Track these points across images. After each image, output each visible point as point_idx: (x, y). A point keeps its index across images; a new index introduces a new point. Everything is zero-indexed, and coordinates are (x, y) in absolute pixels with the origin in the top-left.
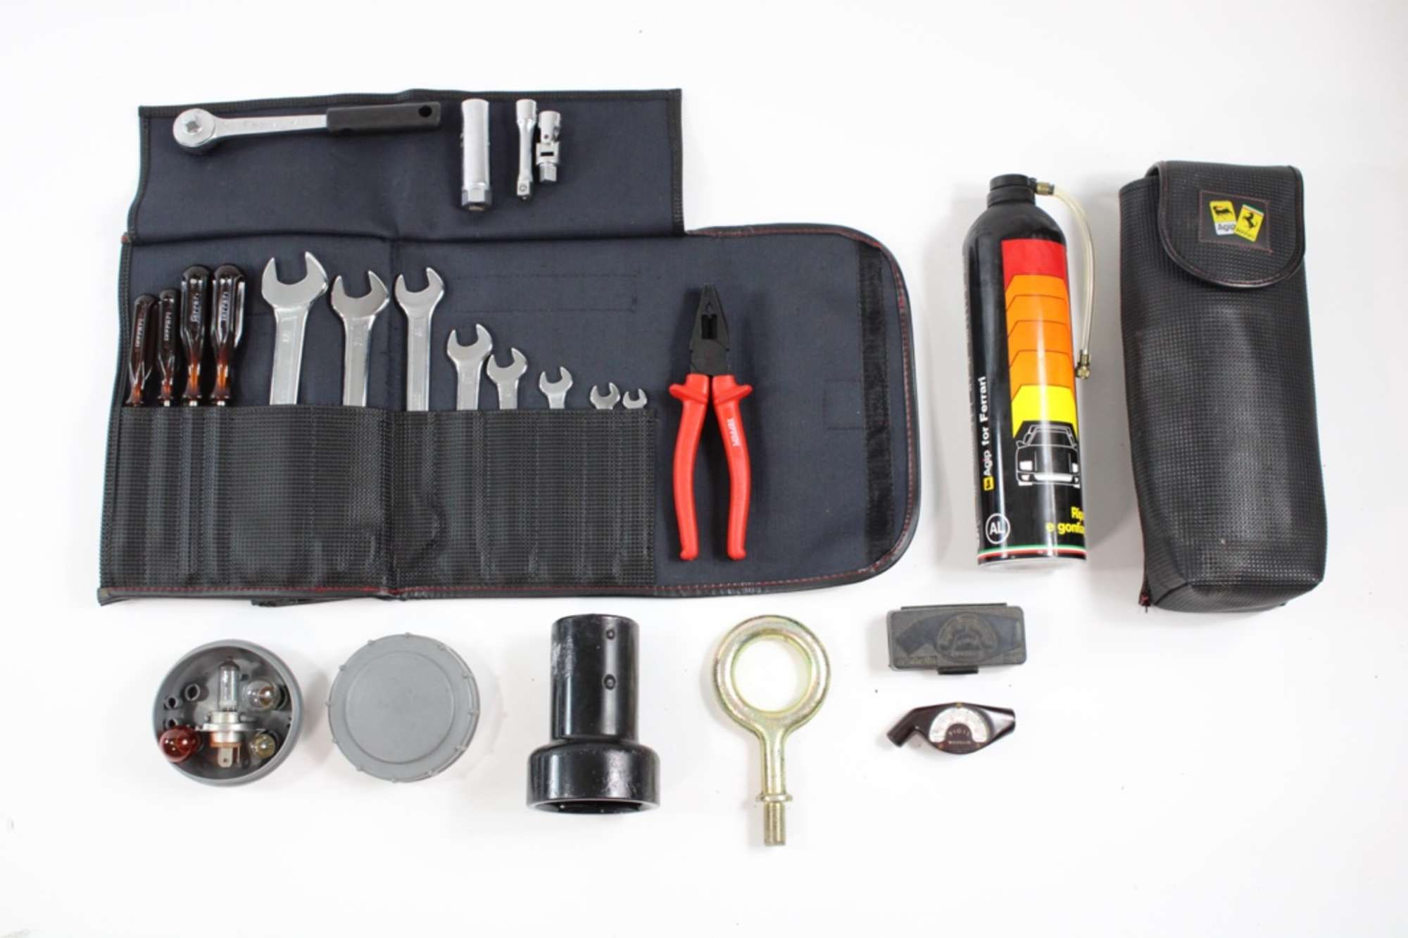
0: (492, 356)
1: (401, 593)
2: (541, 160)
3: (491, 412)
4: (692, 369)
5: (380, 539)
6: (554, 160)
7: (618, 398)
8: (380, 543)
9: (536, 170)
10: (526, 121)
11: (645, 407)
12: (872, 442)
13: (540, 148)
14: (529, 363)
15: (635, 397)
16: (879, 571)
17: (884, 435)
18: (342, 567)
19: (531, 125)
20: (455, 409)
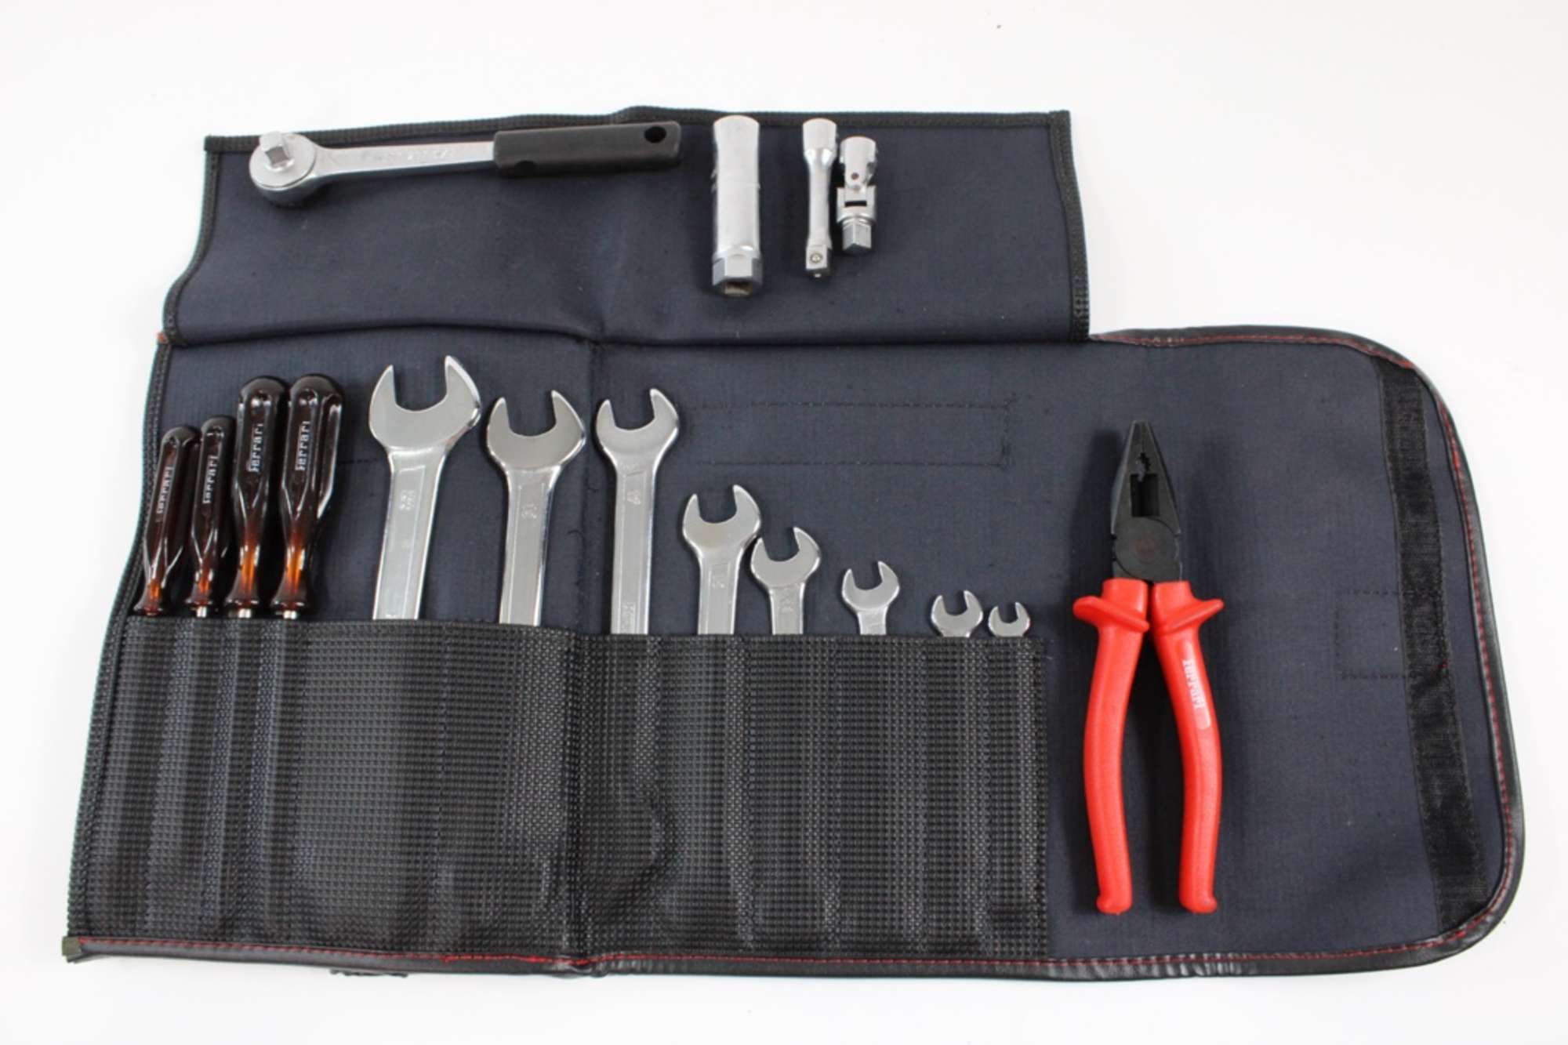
0: (760, 541)
1: (594, 964)
2: (844, 213)
3: (757, 639)
4: (1116, 568)
5: (558, 866)
6: (868, 212)
7: (980, 618)
8: (558, 874)
9: (836, 230)
10: (820, 152)
11: (1027, 634)
12: (1424, 702)
13: (843, 195)
14: (824, 553)
15: (1010, 616)
16: (1461, 947)
17: (1443, 688)
18: (487, 915)
19: (827, 157)
20: (695, 633)
